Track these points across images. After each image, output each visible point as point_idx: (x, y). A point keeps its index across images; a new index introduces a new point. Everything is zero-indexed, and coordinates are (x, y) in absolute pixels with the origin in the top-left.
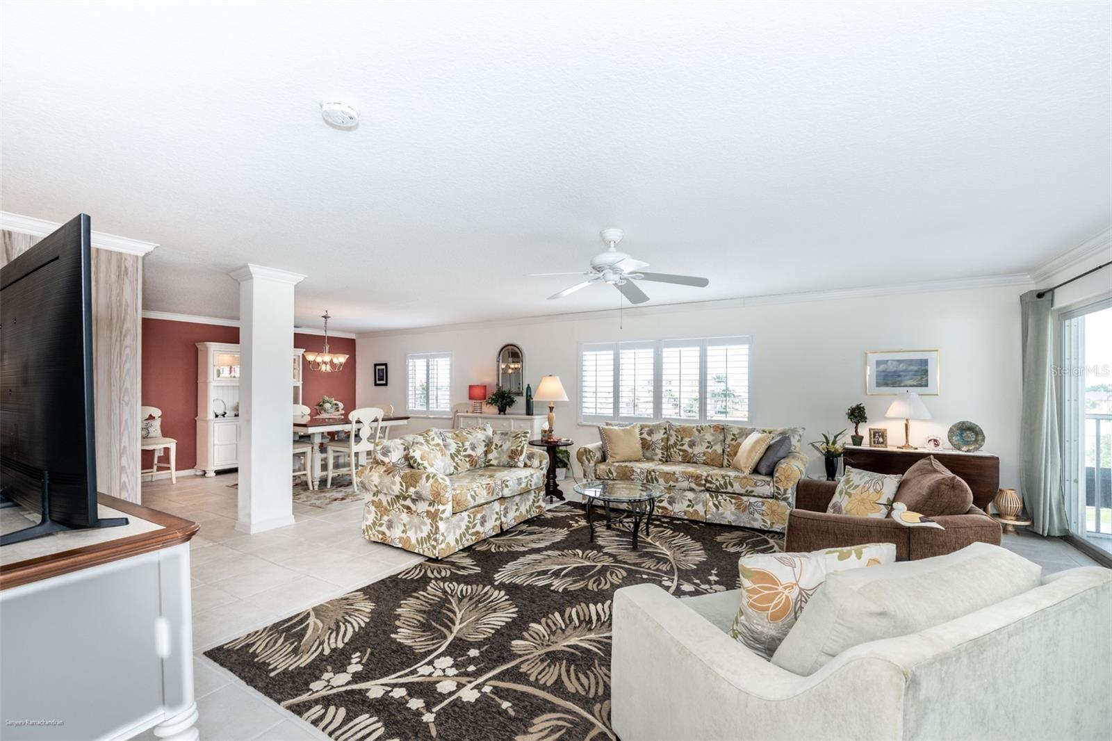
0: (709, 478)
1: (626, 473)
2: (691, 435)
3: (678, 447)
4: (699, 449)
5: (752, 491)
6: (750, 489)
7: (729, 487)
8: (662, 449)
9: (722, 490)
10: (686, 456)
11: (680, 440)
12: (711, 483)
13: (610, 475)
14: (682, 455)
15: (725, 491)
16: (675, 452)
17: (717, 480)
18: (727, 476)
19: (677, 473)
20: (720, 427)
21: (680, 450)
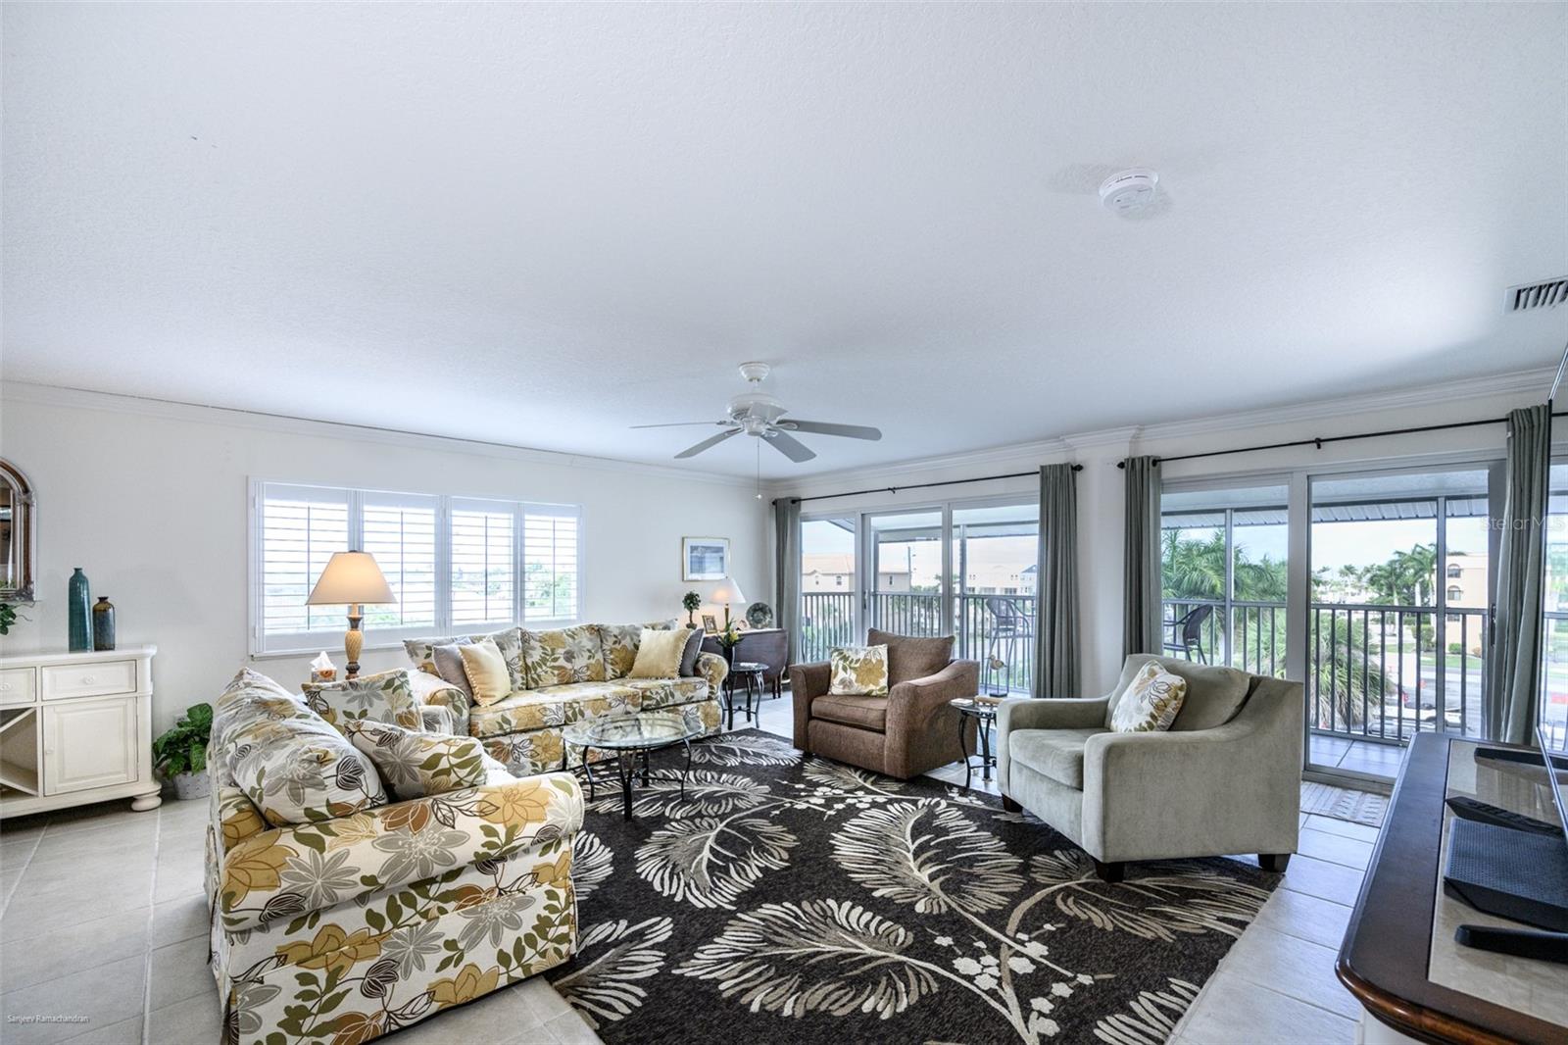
0: (648, 693)
1: (534, 716)
2: (563, 644)
3: (548, 664)
4: (580, 663)
5: (692, 697)
6: (690, 695)
7: (670, 698)
8: (521, 672)
9: (663, 705)
10: (565, 675)
11: (550, 653)
12: (650, 698)
13: (505, 726)
14: (558, 675)
15: (666, 704)
16: (546, 672)
17: (657, 693)
18: (666, 686)
19: (608, 696)
20: (596, 628)
21: (553, 668)
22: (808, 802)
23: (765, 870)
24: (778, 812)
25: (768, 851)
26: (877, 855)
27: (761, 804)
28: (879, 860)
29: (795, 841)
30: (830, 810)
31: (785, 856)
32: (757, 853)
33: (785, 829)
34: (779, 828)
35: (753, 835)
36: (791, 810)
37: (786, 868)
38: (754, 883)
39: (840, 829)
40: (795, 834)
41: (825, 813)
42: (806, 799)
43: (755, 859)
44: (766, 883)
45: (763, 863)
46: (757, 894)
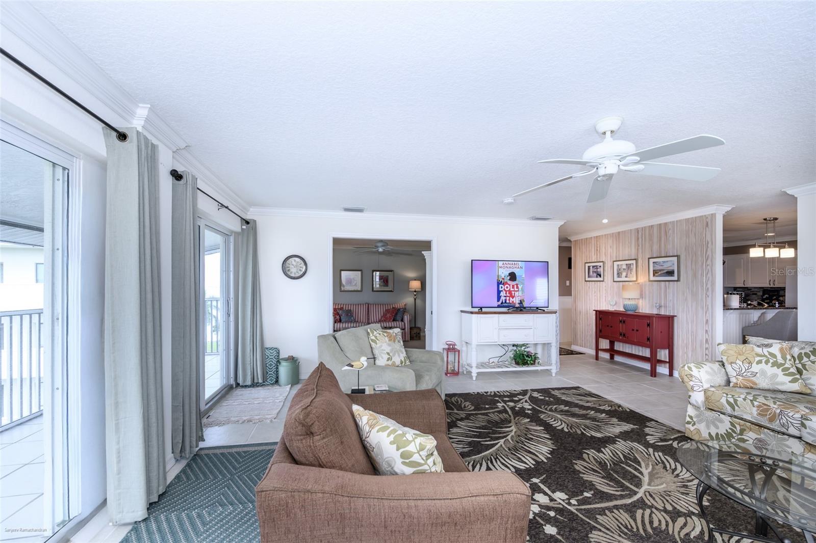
22: (552, 500)
23: (599, 451)
24: (586, 494)
25: (597, 461)
26: (526, 442)
27: (602, 512)
28: (528, 440)
29: (576, 464)
30: (536, 484)
31: (585, 456)
32: (605, 462)
33: (581, 475)
34: (586, 477)
35: (609, 477)
36: (572, 495)
37: (586, 449)
38: (607, 447)
39: (538, 463)
40: (575, 469)
41: (541, 482)
42: (552, 504)
43: (607, 460)
44: (599, 445)
45: (601, 455)
46: (605, 442)
